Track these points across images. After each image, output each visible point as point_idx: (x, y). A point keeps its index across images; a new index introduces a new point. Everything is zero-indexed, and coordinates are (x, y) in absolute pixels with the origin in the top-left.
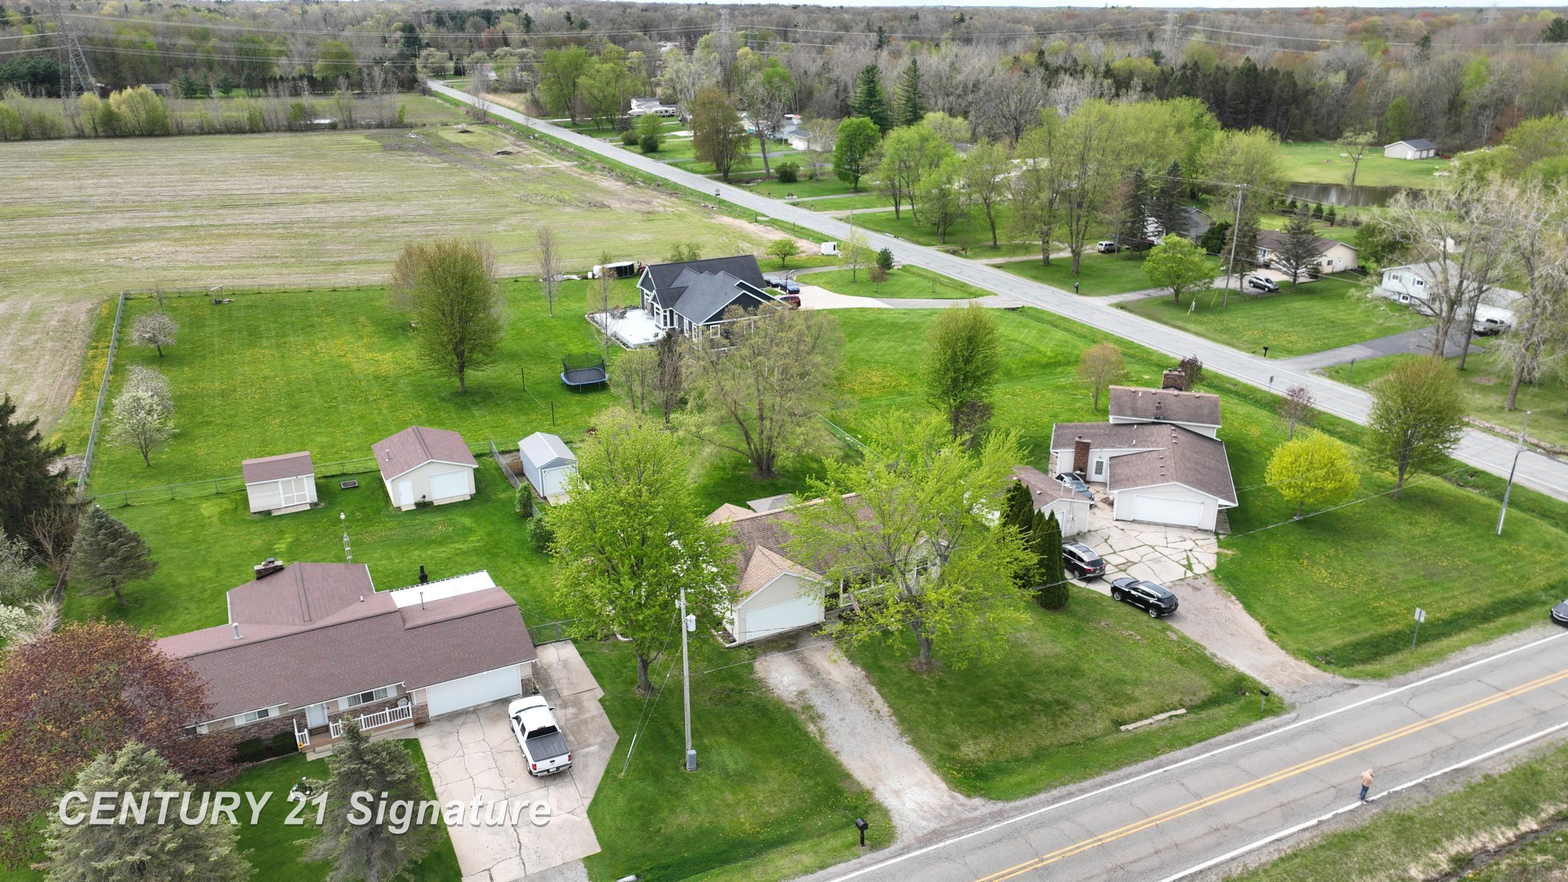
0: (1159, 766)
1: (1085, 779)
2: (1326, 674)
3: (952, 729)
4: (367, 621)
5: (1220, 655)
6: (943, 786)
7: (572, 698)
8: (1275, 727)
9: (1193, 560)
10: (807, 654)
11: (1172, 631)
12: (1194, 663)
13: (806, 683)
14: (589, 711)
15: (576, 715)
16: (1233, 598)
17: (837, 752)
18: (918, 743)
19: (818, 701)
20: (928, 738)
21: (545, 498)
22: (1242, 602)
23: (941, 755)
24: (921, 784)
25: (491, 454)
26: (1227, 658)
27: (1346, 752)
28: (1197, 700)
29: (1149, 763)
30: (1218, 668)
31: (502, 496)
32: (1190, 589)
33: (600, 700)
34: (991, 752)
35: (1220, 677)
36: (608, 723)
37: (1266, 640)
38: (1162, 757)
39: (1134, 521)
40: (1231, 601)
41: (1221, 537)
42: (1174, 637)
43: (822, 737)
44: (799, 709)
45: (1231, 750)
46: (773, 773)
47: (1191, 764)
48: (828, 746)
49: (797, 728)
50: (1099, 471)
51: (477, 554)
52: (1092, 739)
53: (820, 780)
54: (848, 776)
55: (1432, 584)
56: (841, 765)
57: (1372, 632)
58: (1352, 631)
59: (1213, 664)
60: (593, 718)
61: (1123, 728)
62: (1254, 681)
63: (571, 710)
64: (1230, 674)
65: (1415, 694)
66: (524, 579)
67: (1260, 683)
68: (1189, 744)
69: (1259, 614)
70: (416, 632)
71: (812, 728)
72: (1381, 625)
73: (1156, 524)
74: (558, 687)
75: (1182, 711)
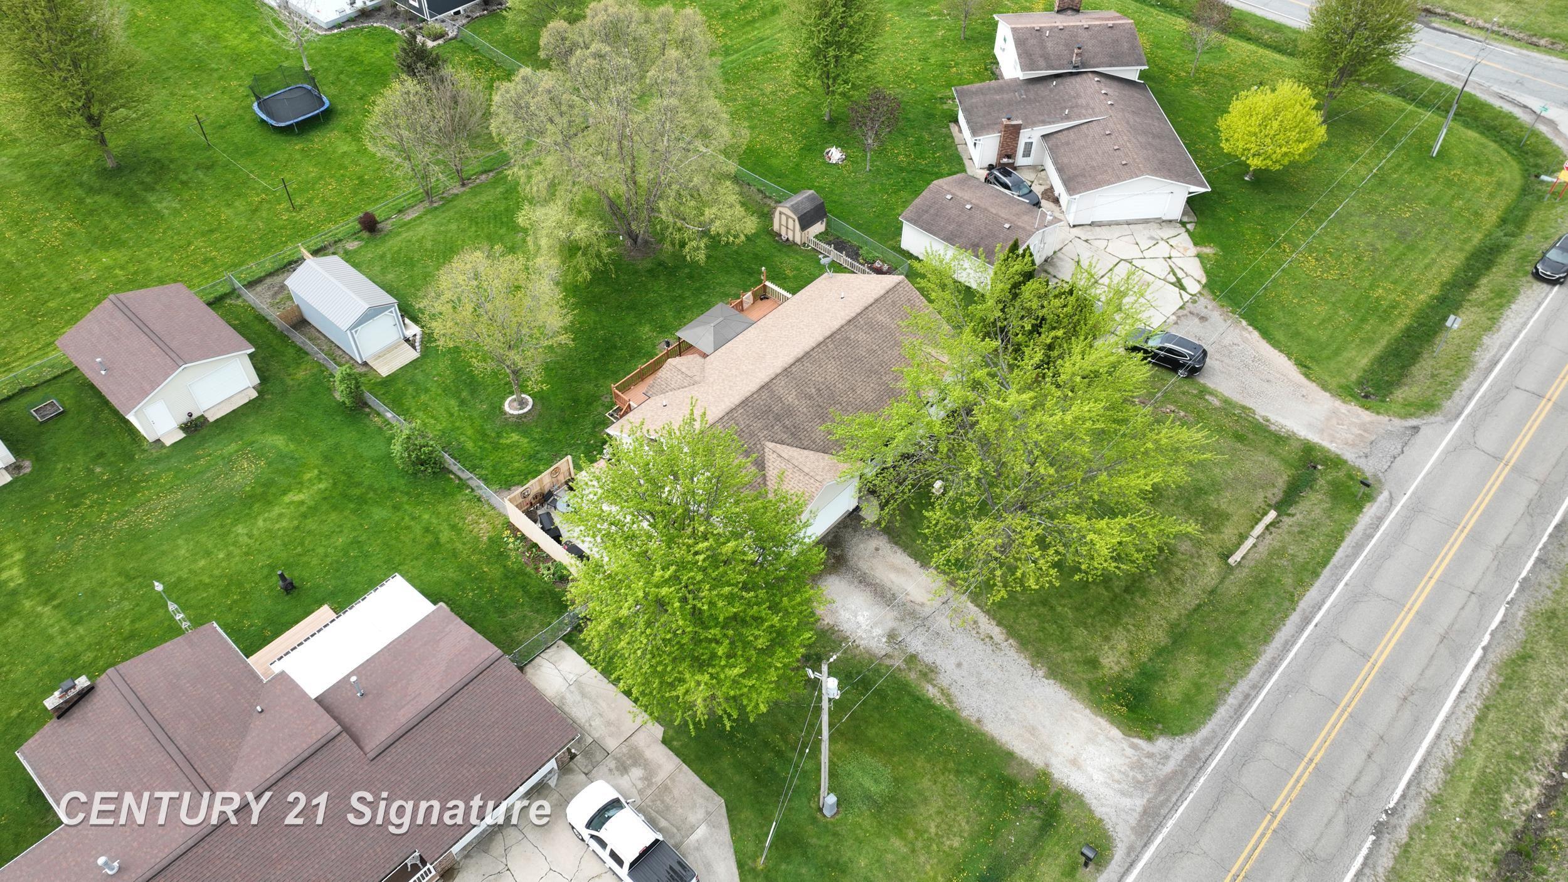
0: (1306, 621)
1: (1248, 667)
2: (1380, 418)
3: (1080, 635)
4: (306, 767)
5: (1272, 417)
6: (1115, 732)
7: (625, 750)
8: (1380, 519)
9: (1180, 274)
10: (864, 565)
11: (1211, 394)
12: (1251, 436)
13: (888, 619)
14: (660, 766)
15: (648, 779)
16: (1244, 323)
17: (979, 721)
18: (1056, 673)
19: (916, 644)
20: (1064, 660)
21: (365, 364)
22: (1256, 328)
23: (1090, 683)
24: (1092, 739)
25: (233, 293)
26: (1281, 421)
27: (1458, 539)
28: (1277, 493)
29: (1294, 618)
30: (1280, 439)
31: (301, 374)
32: (1196, 320)
33: (664, 742)
34: (1131, 653)
35: (1284, 451)
36: (696, 779)
37: (1302, 379)
38: (1303, 605)
39: (1092, 224)
40: (1244, 328)
41: (1189, 226)
42: (1216, 402)
43: (950, 702)
44: (903, 666)
45: (1358, 571)
46: (926, 783)
47: (1333, 606)
48: (964, 714)
49: (917, 699)
50: (1027, 154)
51: (334, 508)
52: (1212, 592)
53: (983, 773)
54: (1010, 755)
55: (1411, 248)
56: (993, 741)
57: (1388, 337)
58: (1370, 341)
59: (1271, 433)
60: (671, 777)
61: (1231, 561)
62: (1322, 449)
63: (637, 773)
64: (1295, 444)
65: (1474, 426)
66: (429, 538)
67: (1329, 451)
68: (1316, 575)
69: (1278, 341)
70: (388, 758)
71: (931, 692)
72: (1391, 324)
73: (1118, 223)
74: (596, 736)
75: (1272, 515)
